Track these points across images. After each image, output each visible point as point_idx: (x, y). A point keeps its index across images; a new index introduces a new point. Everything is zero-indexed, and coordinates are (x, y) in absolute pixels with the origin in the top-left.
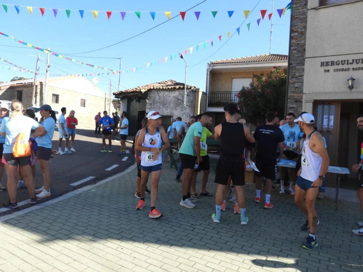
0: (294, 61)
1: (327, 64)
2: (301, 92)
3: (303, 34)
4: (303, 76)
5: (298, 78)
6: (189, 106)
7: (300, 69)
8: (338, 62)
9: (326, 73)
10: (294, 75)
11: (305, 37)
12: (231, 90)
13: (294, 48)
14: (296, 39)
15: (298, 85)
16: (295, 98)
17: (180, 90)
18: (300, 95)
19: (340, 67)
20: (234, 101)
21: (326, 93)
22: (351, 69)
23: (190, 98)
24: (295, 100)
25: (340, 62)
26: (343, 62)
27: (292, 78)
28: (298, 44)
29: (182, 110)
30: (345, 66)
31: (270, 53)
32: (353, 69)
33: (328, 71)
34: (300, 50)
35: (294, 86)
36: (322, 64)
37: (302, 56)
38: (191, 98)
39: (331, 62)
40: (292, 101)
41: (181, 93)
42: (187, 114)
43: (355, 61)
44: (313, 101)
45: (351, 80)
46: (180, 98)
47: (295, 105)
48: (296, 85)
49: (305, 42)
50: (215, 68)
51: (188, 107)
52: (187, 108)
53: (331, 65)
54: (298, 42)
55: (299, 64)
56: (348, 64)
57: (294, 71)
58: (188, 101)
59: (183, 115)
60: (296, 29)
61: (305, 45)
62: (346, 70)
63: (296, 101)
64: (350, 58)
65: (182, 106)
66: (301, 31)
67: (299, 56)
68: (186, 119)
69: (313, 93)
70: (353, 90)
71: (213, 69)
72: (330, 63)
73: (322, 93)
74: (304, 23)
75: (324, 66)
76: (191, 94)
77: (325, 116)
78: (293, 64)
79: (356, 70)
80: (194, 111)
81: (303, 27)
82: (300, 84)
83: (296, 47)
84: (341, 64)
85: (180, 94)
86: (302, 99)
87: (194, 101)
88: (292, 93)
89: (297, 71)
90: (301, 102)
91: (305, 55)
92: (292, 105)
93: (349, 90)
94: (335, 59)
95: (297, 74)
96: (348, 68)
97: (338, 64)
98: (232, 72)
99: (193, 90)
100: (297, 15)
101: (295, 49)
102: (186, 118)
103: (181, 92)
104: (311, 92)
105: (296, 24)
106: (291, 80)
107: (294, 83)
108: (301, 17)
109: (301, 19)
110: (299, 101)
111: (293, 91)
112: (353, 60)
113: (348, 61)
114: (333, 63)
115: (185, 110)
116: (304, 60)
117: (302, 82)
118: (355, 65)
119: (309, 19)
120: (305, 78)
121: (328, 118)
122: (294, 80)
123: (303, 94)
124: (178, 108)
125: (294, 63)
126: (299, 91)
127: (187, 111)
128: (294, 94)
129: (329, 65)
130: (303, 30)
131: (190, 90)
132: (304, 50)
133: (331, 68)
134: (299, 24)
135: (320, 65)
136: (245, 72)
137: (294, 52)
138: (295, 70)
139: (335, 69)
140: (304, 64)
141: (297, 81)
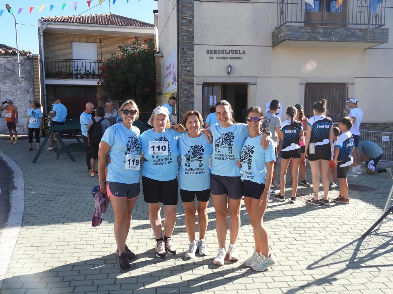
0: (185, 47)
1: (211, 52)
2: (193, 75)
3: (192, 22)
4: (193, 60)
5: (189, 62)
6: (26, 79)
7: (191, 54)
8: (219, 51)
9: (211, 59)
10: (186, 59)
11: (193, 25)
12: (72, 57)
13: (184, 34)
14: (186, 26)
15: (189, 69)
16: (188, 80)
17: (8, 56)
18: (192, 77)
19: (221, 55)
20: (80, 71)
21: (212, 77)
22: (229, 58)
23: (25, 68)
24: (187, 82)
25: (221, 51)
26: (223, 51)
27: (184, 62)
28: (188, 31)
29: (14, 84)
30: (224, 55)
31: (110, 13)
32: (230, 58)
33: (212, 58)
34: (190, 37)
35: (187, 69)
36: (208, 52)
37: (192, 43)
38: (28, 68)
39: (215, 50)
40: (186, 83)
41: (10, 61)
42: (22, 89)
43: (231, 52)
44: (202, 84)
45: (230, 67)
46: (9, 66)
47: (188, 87)
48: (188, 69)
49: (193, 30)
50: (50, 26)
51: (23, 79)
52: (22, 81)
53: (215, 53)
54: (187, 29)
55: (189, 49)
56: (226, 53)
57: (186, 56)
58: (23, 72)
59: (17, 90)
60: (185, 17)
61: (193, 33)
62: (225, 58)
63: (189, 83)
64: (227, 48)
65: (14, 78)
66: (190, 19)
67: (189, 43)
68: (21, 96)
69: (201, 76)
70: (230, 75)
71: (47, 28)
72: (213, 52)
73: (209, 77)
74: (192, 12)
75: (209, 53)
76: (27, 62)
77: (210, 96)
78: (184, 49)
79: (232, 59)
80: (34, 85)
81: (191, 16)
82: (191, 68)
83: (186, 34)
84: (221, 53)
85: (7, 61)
86: (194, 81)
87: (32, 71)
88: (185, 76)
89: (188, 56)
90: (193, 84)
91: (194, 42)
92: (185, 86)
93: (227, 75)
94: (217, 48)
95: (188, 59)
96: (227, 57)
97: (219, 52)
98: (71, 34)
99: (28, 56)
100: (185, 4)
101: (186, 36)
102: (22, 94)
103: (10, 59)
104: (200, 76)
105: (185, 12)
106: (183, 64)
107: (186, 67)
108: (189, 6)
109: (189, 8)
110: (191, 83)
111: (185, 74)
112: (229, 51)
113: (226, 51)
114: (215, 52)
115: (20, 83)
116: (193, 47)
117: (193, 67)
118: (230, 55)
119: (195, 9)
120: (195, 63)
121: (213, 98)
122: (186, 64)
123: (194, 77)
124: (8, 81)
125: (186, 49)
126: (191, 74)
127: (23, 85)
128: (187, 77)
129: (212, 53)
130: (191, 19)
131: (25, 57)
132: (193, 37)
133: (215, 56)
134: (188, 12)
135: (206, 52)
136: (88, 35)
137: (185, 38)
138: (187, 54)
139: (217, 57)
140: (193, 50)
141: (189, 65)
